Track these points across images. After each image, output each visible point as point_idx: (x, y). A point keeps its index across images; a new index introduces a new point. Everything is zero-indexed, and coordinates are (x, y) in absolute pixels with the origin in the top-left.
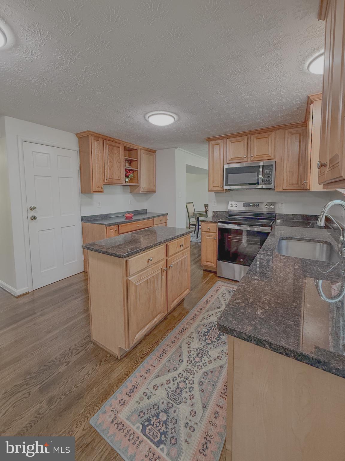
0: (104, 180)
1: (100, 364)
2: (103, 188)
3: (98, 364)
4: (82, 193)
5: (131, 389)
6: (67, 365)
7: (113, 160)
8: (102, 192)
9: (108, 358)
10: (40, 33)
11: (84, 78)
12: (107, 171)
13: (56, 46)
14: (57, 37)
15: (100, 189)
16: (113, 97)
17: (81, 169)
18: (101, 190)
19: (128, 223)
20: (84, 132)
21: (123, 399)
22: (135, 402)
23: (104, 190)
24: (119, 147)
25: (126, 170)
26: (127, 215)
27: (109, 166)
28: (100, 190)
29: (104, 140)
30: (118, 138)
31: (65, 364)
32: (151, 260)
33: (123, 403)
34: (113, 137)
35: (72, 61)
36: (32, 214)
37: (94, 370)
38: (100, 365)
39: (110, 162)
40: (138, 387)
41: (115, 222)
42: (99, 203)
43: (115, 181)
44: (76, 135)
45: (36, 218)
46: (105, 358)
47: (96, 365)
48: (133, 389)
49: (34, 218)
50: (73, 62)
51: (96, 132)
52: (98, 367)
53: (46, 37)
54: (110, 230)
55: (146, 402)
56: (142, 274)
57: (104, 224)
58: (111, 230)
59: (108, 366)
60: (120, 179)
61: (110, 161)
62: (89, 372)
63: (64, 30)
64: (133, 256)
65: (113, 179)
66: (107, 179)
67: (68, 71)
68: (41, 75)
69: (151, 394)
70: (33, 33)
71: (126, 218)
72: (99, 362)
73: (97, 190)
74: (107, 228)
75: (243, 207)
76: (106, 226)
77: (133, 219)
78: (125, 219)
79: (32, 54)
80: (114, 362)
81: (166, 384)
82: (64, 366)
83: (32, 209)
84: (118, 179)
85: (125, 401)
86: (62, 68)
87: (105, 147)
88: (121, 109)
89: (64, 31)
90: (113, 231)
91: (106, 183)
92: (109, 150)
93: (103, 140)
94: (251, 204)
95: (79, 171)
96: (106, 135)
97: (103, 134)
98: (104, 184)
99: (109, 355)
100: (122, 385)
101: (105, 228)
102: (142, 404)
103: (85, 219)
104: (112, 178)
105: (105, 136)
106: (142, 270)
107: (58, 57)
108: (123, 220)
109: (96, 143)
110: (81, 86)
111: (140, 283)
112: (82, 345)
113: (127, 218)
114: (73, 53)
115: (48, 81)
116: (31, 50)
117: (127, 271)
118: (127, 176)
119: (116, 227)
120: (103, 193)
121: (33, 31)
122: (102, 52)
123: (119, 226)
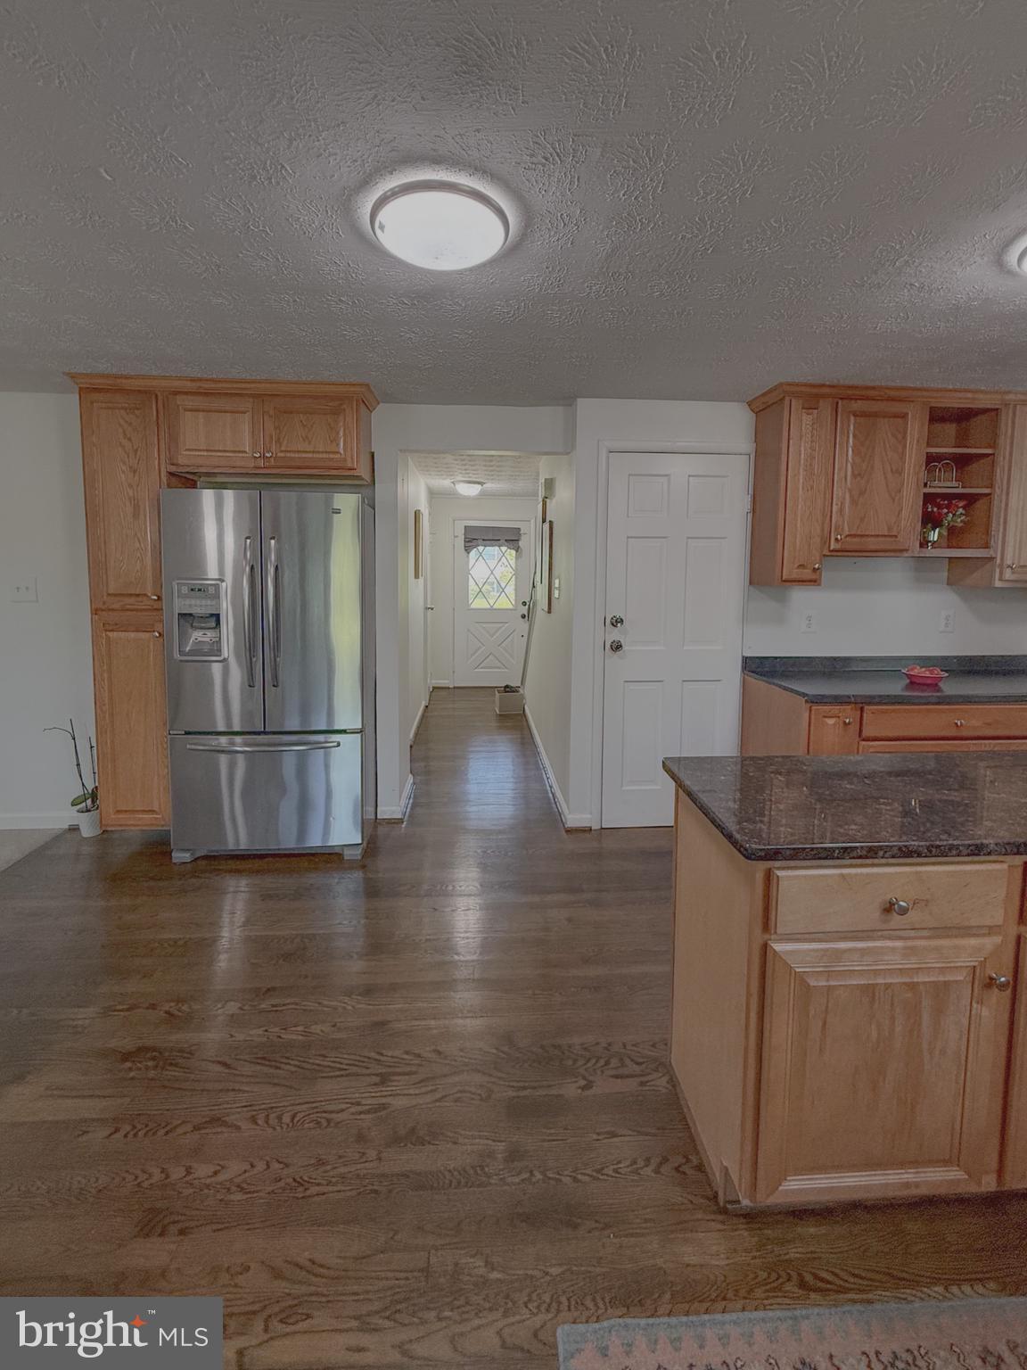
0: (825, 541)
1: (660, 1166)
2: (818, 569)
4: (751, 583)
6: (583, 1088)
7: (872, 468)
8: (814, 582)
9: (688, 1169)
10: (558, 155)
11: (709, 223)
12: (841, 510)
13: (603, 167)
14: (594, 139)
15: (807, 574)
16: (829, 240)
17: (754, 511)
18: (813, 577)
19: (914, 704)
20: (770, 391)
23: (826, 576)
24: (904, 416)
25: (928, 498)
26: (918, 671)
27: (850, 491)
28: (809, 577)
29: (840, 402)
30: (898, 383)
31: (583, 1083)
32: (903, 911)
34: (877, 383)
35: (657, 186)
36: (615, 634)
37: (635, 1172)
38: (658, 1170)
39: (859, 475)
41: (847, 693)
42: (809, 618)
43: (872, 543)
44: (749, 405)
45: (621, 646)
46: (681, 1159)
47: (648, 1162)
49: (617, 647)
50: (663, 189)
51: (811, 379)
52: (650, 1170)
53: (573, 156)
54: (825, 717)
56: (850, 950)
57: (804, 695)
58: (826, 719)
59: (679, 1196)
60: (896, 536)
61: (856, 473)
62: (621, 1162)
63: (602, 103)
64: (792, 863)
65: (862, 536)
66: (836, 539)
67: (660, 223)
68: (605, 269)
70: (544, 165)
71: (912, 683)
72: (659, 1160)
73: (794, 576)
74: (813, 708)
76: (806, 701)
77: (939, 690)
78: (907, 687)
79: (565, 224)
80: (700, 1200)
82: (577, 1085)
83: (616, 622)
84: (885, 536)
86: (642, 223)
87: (842, 428)
88: (876, 273)
89: (604, 107)
90: (834, 724)
91: (832, 551)
92: (854, 436)
93: (837, 403)
95: (750, 516)
96: (847, 382)
97: (835, 382)
98: (824, 555)
99: (695, 1161)
101: (805, 707)
103: (757, 668)
104: (859, 533)
105: (844, 386)
106: (850, 935)
107: (619, 196)
108: (896, 688)
109: (807, 419)
110: (709, 251)
111: (832, 983)
112: (641, 1060)
113: (914, 683)
114: (650, 158)
115: (625, 278)
116: (559, 215)
117: (767, 910)
118: (931, 521)
119: (849, 713)
120: (819, 585)
121: (544, 161)
122: (730, 95)
123: (862, 710)
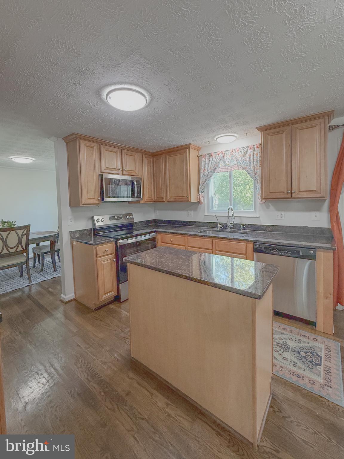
1: (287, 417)
3: (289, 420)
5: (297, 377)
9: (276, 409)
21: (309, 382)
22: (305, 372)
33: (313, 382)
37: (299, 423)
38: (289, 417)
40: (292, 372)
46: (277, 413)
47: (291, 422)
48: (295, 375)
52: (292, 419)
55: (299, 364)
59: (285, 406)
62: (305, 430)
69: (292, 361)
72: (287, 419)
75: (110, 220)
80: (278, 400)
81: (279, 353)
85: (310, 380)
94: (115, 217)
100: (298, 385)
102: (303, 367)
